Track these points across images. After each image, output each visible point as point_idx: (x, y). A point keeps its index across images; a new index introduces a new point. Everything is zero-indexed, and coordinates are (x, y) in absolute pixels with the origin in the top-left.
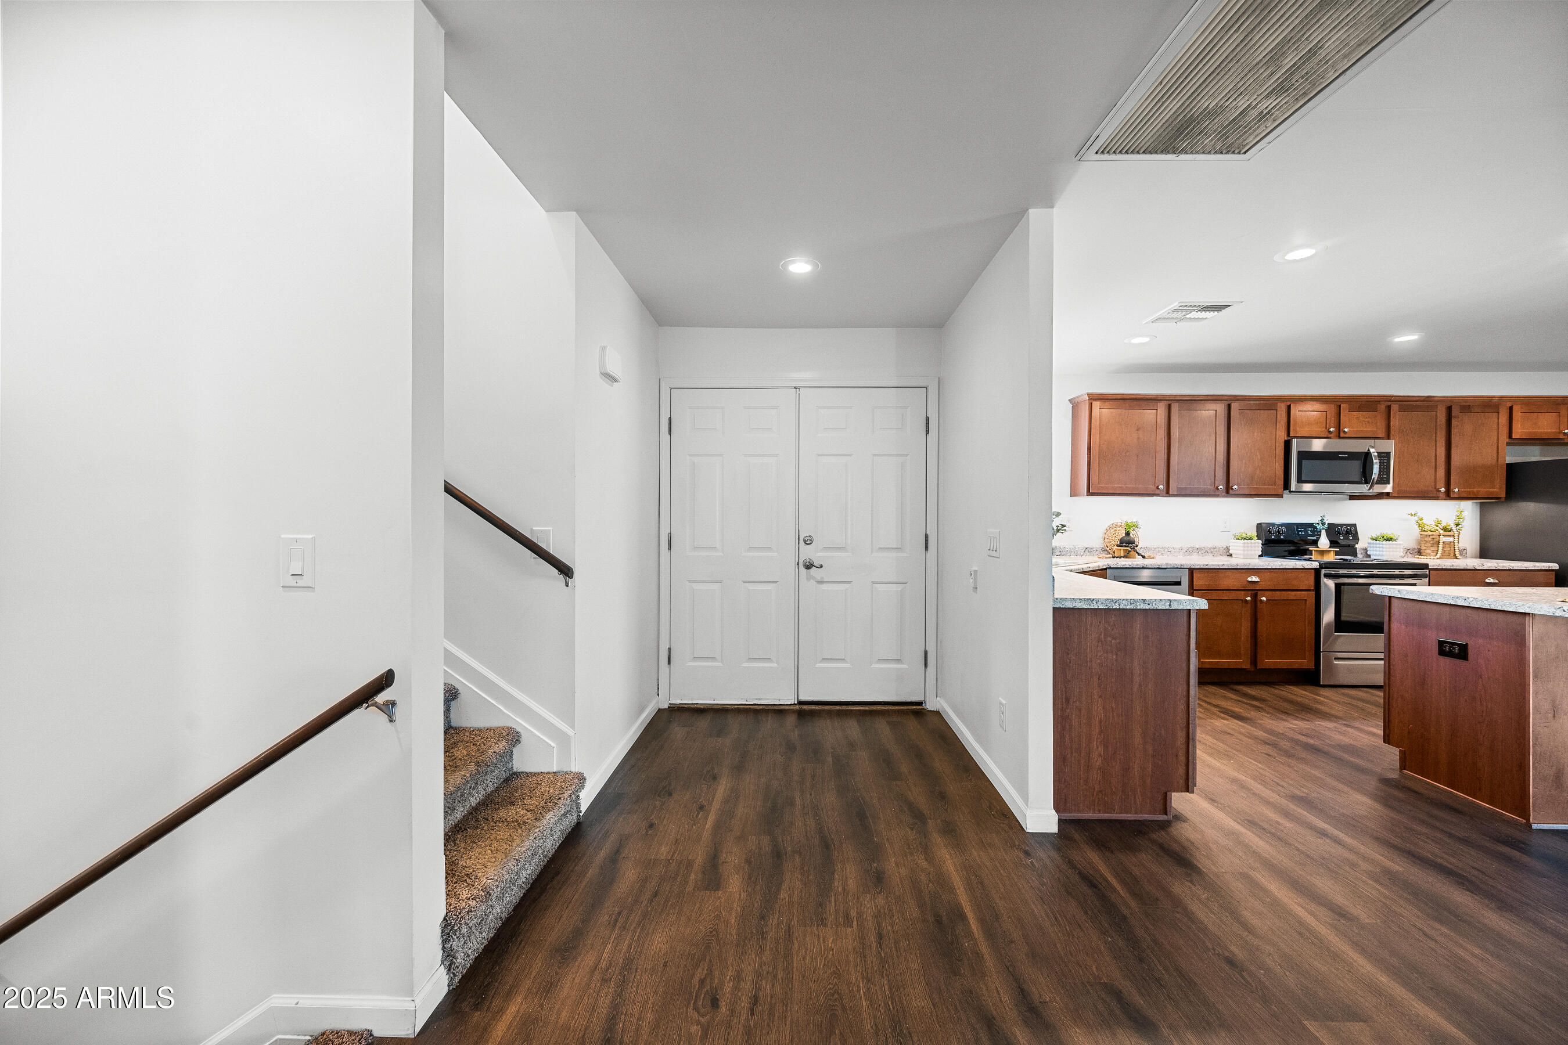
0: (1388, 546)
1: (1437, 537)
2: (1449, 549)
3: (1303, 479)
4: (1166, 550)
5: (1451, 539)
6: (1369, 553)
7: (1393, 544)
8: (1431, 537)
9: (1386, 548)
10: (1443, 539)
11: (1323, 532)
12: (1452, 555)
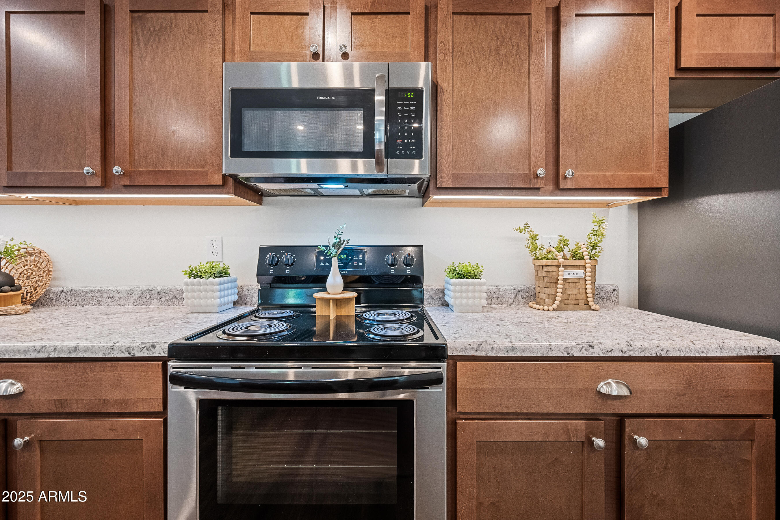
0: (458, 288)
1: (555, 269)
2: (576, 291)
3: (246, 148)
4: (105, 295)
5: (580, 274)
6: (447, 299)
7: (474, 285)
8: (546, 269)
9: (455, 291)
10: (564, 274)
11: (335, 262)
12: (582, 303)
